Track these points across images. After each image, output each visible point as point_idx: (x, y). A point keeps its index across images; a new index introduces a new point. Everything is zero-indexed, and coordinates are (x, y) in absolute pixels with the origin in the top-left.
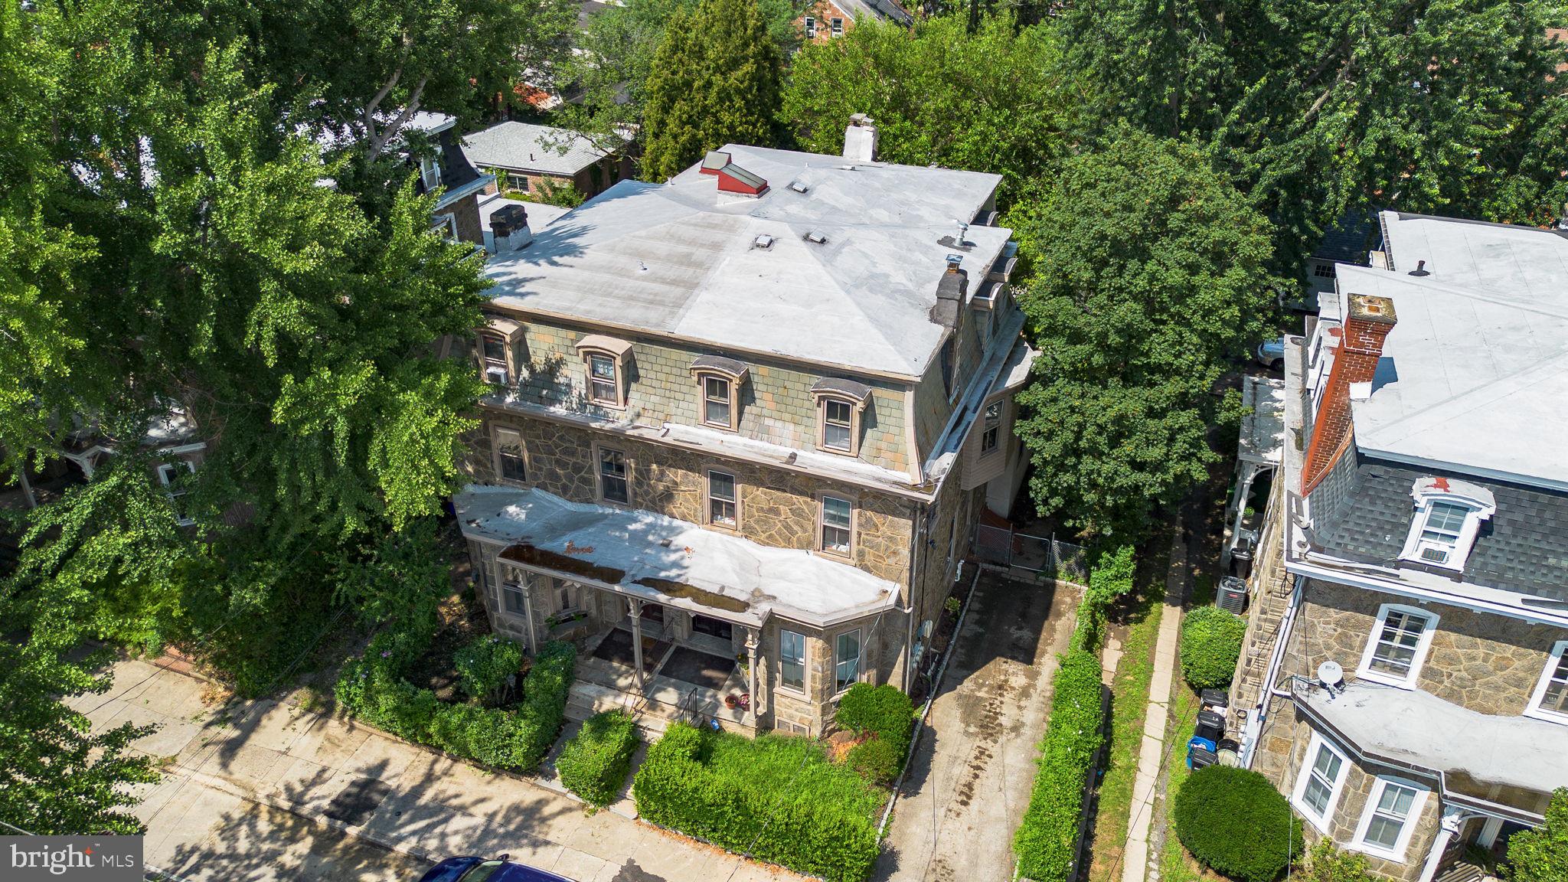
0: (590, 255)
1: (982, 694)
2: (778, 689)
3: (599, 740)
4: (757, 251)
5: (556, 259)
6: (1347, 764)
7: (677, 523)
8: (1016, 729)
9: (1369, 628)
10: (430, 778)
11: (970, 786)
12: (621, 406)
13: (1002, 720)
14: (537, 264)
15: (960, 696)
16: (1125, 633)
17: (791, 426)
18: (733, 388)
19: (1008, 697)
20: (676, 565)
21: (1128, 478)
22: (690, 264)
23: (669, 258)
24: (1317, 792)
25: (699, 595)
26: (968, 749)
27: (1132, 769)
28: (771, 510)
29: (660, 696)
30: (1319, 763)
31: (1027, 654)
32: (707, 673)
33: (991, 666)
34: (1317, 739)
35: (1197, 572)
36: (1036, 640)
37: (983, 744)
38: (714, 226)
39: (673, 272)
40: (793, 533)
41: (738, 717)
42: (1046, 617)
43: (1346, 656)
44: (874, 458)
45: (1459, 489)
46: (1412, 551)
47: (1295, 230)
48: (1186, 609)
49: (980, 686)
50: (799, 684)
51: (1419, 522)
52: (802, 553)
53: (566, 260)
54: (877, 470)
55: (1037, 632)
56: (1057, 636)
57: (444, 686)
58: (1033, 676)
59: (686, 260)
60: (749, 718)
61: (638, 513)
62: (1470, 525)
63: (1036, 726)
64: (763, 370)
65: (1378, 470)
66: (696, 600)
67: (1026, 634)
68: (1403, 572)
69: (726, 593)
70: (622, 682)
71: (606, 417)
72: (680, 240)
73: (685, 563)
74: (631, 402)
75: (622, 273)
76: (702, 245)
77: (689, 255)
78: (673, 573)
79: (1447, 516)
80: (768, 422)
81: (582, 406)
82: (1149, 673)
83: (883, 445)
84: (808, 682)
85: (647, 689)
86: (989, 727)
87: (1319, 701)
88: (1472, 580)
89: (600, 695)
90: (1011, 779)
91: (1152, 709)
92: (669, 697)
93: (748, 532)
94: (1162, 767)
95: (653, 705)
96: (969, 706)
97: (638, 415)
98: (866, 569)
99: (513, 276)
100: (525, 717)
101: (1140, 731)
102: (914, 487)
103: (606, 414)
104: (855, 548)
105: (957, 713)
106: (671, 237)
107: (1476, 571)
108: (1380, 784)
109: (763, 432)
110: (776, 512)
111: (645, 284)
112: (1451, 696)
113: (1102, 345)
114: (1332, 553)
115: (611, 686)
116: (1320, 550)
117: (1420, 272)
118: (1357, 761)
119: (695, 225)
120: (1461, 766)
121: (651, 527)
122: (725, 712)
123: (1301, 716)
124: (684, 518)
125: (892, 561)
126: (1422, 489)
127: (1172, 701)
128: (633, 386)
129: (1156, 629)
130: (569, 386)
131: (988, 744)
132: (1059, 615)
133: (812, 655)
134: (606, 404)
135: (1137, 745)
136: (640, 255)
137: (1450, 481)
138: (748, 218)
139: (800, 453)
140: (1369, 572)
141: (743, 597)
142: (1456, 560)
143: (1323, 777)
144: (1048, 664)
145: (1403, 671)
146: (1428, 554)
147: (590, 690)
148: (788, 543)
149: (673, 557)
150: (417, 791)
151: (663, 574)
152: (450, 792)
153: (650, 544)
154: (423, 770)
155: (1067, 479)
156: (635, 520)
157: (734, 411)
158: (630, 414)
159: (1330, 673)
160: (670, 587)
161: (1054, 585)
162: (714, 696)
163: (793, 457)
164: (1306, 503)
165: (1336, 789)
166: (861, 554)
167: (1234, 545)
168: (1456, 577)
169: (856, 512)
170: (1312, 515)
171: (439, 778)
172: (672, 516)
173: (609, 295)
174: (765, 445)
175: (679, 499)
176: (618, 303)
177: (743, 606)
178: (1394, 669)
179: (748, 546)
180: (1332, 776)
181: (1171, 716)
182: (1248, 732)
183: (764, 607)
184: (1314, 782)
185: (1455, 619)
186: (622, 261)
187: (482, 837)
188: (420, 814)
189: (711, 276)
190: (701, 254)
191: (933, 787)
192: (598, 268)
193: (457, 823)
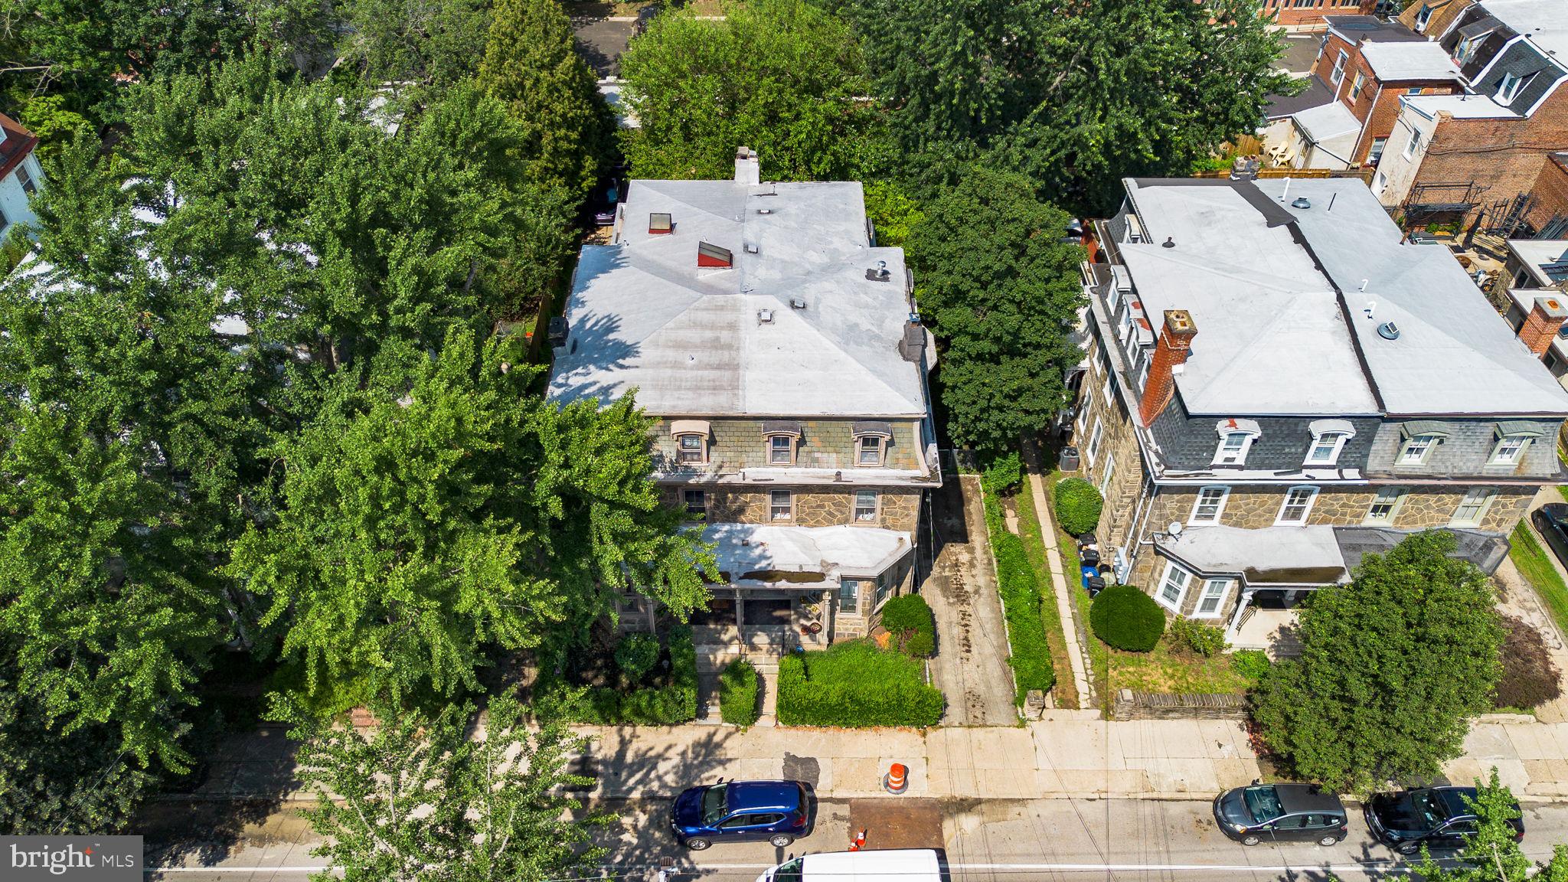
0: (647, 353)
1: (947, 573)
2: (838, 615)
3: (742, 684)
4: (764, 325)
5: (620, 361)
6: (1189, 576)
7: (747, 526)
8: (976, 592)
9: (1194, 500)
10: (624, 744)
11: (966, 639)
12: (705, 463)
13: (966, 588)
14: (608, 369)
15: (935, 580)
16: (1013, 503)
17: (834, 455)
18: (793, 442)
19: (963, 570)
20: (762, 557)
21: (1028, 420)
22: (722, 347)
23: (703, 345)
24: (1171, 592)
25: (790, 576)
26: (954, 615)
27: (1053, 598)
28: (818, 506)
29: (756, 640)
30: (1172, 577)
31: (962, 537)
32: (778, 613)
33: (943, 551)
34: (1170, 565)
35: (1040, 443)
36: (963, 524)
37: (962, 608)
38: (722, 308)
39: (715, 357)
40: (834, 516)
41: (813, 639)
42: (963, 505)
43: (1182, 517)
44: (896, 464)
45: (1242, 425)
46: (1218, 459)
47: (1057, 179)
48: (1044, 475)
49: (944, 568)
50: (853, 609)
51: (1222, 444)
52: (842, 527)
53: (627, 362)
54: (899, 472)
55: (962, 517)
56: (974, 517)
57: (596, 677)
58: (971, 550)
59: (716, 345)
60: (823, 637)
61: (717, 526)
62: (1247, 442)
63: (988, 586)
64: (811, 424)
65: (1199, 421)
66: (789, 581)
67: (955, 521)
68: (1214, 471)
69: (806, 569)
70: (725, 637)
71: (695, 472)
72: (703, 326)
73: (768, 554)
74: (712, 459)
75: (677, 365)
76: (722, 328)
77: (717, 339)
78: (763, 563)
79: (1236, 439)
80: (817, 455)
81: (675, 469)
82: (1039, 529)
83: (900, 456)
84: (859, 606)
85: (746, 639)
86: (960, 595)
87: (1169, 545)
88: (1249, 468)
89: (714, 651)
90: (988, 627)
91: (1049, 553)
92: (761, 639)
93: (800, 521)
94: (1069, 592)
95: (754, 648)
96: (944, 584)
97: (720, 467)
98: (888, 528)
99: (598, 386)
100: (685, 685)
101: (1048, 571)
102: (924, 479)
103: (695, 471)
104: (879, 517)
105: (938, 592)
106: (696, 325)
107: (1252, 463)
108: (1208, 582)
109: (815, 462)
110: (822, 506)
111: (700, 373)
112: (1237, 524)
113: (997, 340)
114: (1176, 468)
115: (718, 642)
116: (1170, 468)
117: (1169, 244)
118: (1196, 574)
119: (706, 309)
120: (1250, 565)
121: (730, 532)
122: (805, 639)
123: (1157, 553)
124: (752, 522)
125: (905, 520)
126: (1222, 427)
127: (1059, 544)
128: (712, 448)
129: (1031, 495)
130: (661, 456)
131: (965, 608)
132: (970, 501)
133: (861, 593)
134: (694, 464)
135: (1051, 581)
136: (680, 346)
137: (1237, 421)
138: (743, 296)
139: (843, 471)
140: (1197, 475)
141: (817, 570)
142: (1240, 460)
143: (1174, 584)
144: (977, 539)
145: (1211, 517)
146: (1227, 460)
147: (702, 650)
148: (831, 523)
149: (758, 552)
150: (621, 754)
151: (757, 567)
152: (644, 748)
153: (735, 546)
154: (616, 739)
155: (981, 426)
156: (717, 531)
157: (794, 454)
158: (714, 467)
159: (1174, 529)
160: (768, 575)
161: (958, 479)
162: (791, 629)
163: (839, 474)
164: (1149, 432)
165: (1183, 590)
166: (883, 520)
167: (1060, 421)
168: (1240, 468)
169: (880, 497)
170: (1157, 443)
171: (630, 741)
172: (743, 523)
173: (679, 388)
174: (817, 470)
175: (749, 511)
176: (690, 394)
177: (821, 577)
178: (1207, 517)
179: (803, 530)
180: (1180, 582)
181: (1062, 555)
182: (1121, 560)
183: (835, 573)
184: (1168, 587)
185: (1237, 489)
186: (671, 354)
187: (686, 770)
188: (633, 769)
189: (744, 356)
190: (725, 336)
191: (946, 646)
192: (657, 365)
193: (663, 767)
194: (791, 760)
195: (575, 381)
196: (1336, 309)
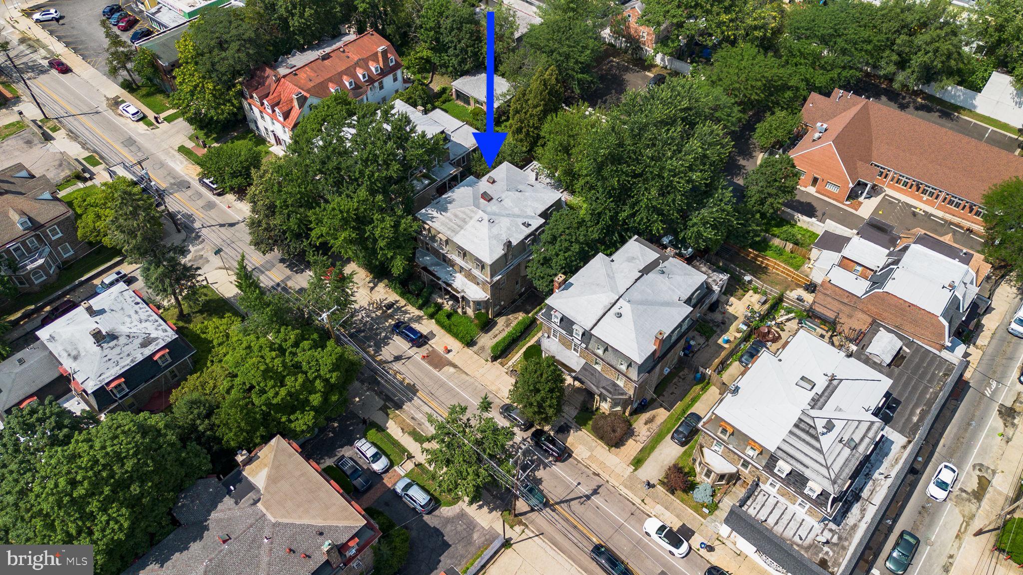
0: (448, 214)
1: (512, 318)
4: (478, 222)
9: (551, 330)
11: (497, 335)
12: (445, 249)
13: (512, 324)
14: (438, 213)
17: (472, 264)
18: (462, 254)
20: (453, 280)
22: (464, 222)
23: (461, 219)
26: (501, 328)
27: (528, 341)
37: (504, 328)
38: (473, 212)
39: (460, 223)
43: (548, 333)
46: (553, 320)
53: (443, 213)
54: (484, 277)
59: (463, 220)
61: (449, 266)
62: (559, 319)
66: (451, 289)
68: (552, 323)
72: (465, 214)
73: (455, 280)
74: (447, 248)
75: (451, 220)
77: (465, 219)
78: (452, 282)
79: (556, 316)
81: (439, 245)
83: (485, 273)
85: (446, 299)
86: (508, 325)
87: (544, 339)
89: (437, 298)
96: (508, 320)
97: (448, 252)
98: (482, 291)
99: (433, 216)
103: (443, 249)
105: (504, 321)
107: (561, 326)
109: (467, 262)
110: (470, 276)
111: (454, 225)
115: (440, 297)
119: (470, 210)
120: (555, 356)
128: (447, 245)
130: (437, 240)
134: (443, 247)
136: (456, 216)
137: (557, 312)
138: (481, 211)
140: (548, 321)
142: (558, 324)
145: (556, 338)
146: (555, 321)
147: (435, 296)
148: (472, 282)
149: (453, 278)
150: (402, 307)
151: (449, 282)
152: (408, 309)
153: (449, 274)
154: (404, 304)
156: (448, 268)
157: (462, 257)
158: (447, 250)
159: (546, 335)
160: (450, 285)
163: (471, 269)
166: (482, 289)
171: (406, 306)
173: (448, 226)
174: (467, 265)
176: (447, 229)
177: (458, 292)
179: (466, 280)
183: (463, 294)
185: (561, 333)
186: (452, 217)
187: (410, 319)
188: (402, 312)
189: (467, 227)
190: (468, 219)
191: (491, 334)
192: (448, 218)
193: (408, 315)
194: (431, 332)
195: (430, 212)
196: (613, 301)
